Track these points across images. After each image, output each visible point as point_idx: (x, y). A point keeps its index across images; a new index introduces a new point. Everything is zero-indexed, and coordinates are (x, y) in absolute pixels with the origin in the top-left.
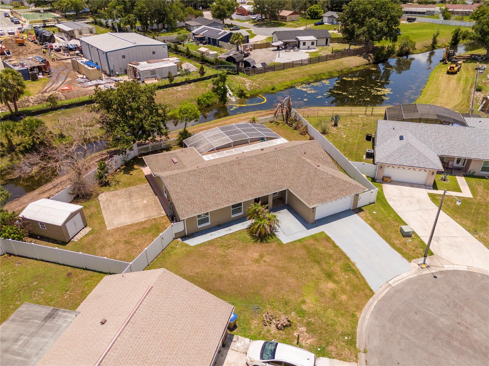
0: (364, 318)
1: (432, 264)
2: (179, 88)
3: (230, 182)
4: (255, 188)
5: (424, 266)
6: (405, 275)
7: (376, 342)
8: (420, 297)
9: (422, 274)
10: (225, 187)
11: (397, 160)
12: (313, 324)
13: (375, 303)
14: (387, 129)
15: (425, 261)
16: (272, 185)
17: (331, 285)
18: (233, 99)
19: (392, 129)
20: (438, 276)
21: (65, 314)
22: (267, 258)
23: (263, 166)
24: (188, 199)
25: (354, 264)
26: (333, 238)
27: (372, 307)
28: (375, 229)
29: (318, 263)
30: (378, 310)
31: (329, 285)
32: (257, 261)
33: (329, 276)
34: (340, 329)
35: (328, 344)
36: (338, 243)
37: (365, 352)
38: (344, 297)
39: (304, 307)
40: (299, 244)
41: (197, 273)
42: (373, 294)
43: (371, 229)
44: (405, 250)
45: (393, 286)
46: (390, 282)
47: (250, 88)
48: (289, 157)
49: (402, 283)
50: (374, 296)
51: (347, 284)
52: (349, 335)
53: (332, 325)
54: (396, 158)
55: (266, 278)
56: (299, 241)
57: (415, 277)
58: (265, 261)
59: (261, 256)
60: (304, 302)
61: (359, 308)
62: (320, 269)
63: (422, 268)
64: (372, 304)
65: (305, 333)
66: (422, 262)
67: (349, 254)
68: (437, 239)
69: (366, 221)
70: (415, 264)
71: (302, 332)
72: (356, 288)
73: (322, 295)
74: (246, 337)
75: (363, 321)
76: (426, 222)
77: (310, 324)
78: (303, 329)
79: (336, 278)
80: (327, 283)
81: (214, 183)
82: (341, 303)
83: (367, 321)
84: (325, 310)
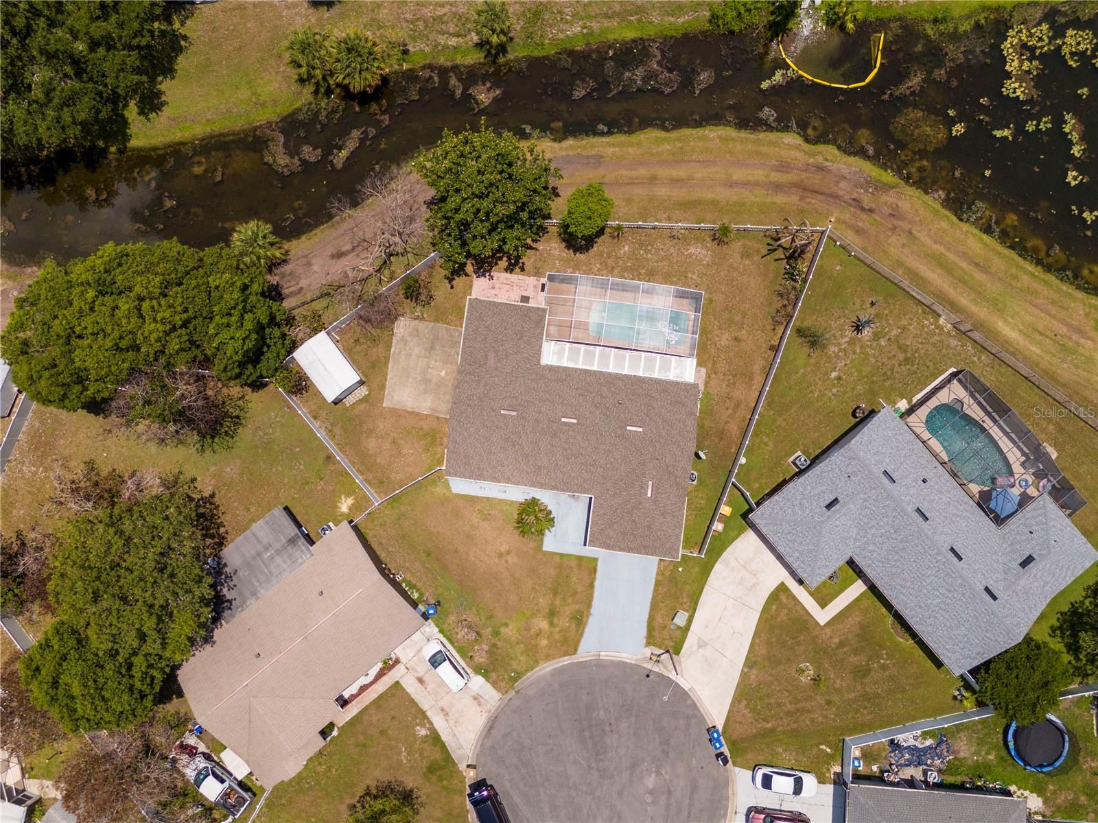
0: (544, 668)
1: (664, 662)
5: (654, 658)
6: (624, 655)
7: (531, 692)
8: (610, 683)
9: (642, 664)
11: (779, 535)
12: (497, 648)
15: (662, 654)
17: (544, 625)
19: (846, 476)
20: (652, 676)
21: (303, 547)
22: (512, 559)
25: (589, 614)
26: (598, 575)
27: (561, 664)
28: (655, 590)
29: (555, 594)
30: (563, 670)
31: (542, 623)
32: (500, 555)
33: (552, 614)
34: (514, 664)
35: (494, 670)
36: (597, 584)
37: (517, 692)
38: (544, 642)
39: (503, 630)
40: (558, 559)
41: (438, 533)
42: (574, 654)
43: (652, 587)
44: (656, 633)
45: (601, 658)
46: (602, 654)
49: (612, 662)
50: (573, 656)
51: (560, 631)
52: (518, 673)
53: (511, 658)
55: (493, 581)
56: (562, 555)
57: (631, 663)
58: (506, 561)
59: (508, 552)
60: (506, 625)
61: (548, 658)
62: (550, 602)
63: (651, 659)
64: (567, 661)
65: (484, 652)
66: (659, 653)
67: (595, 602)
68: (702, 644)
69: (657, 574)
70: (648, 652)
71: (482, 650)
72: (565, 641)
73: (528, 629)
74: (437, 625)
75: (541, 670)
76: (720, 620)
77: (494, 645)
78: (486, 647)
79: (555, 621)
80: (542, 621)
81: (505, 449)
82: (536, 645)
83: (543, 672)
84: (518, 643)
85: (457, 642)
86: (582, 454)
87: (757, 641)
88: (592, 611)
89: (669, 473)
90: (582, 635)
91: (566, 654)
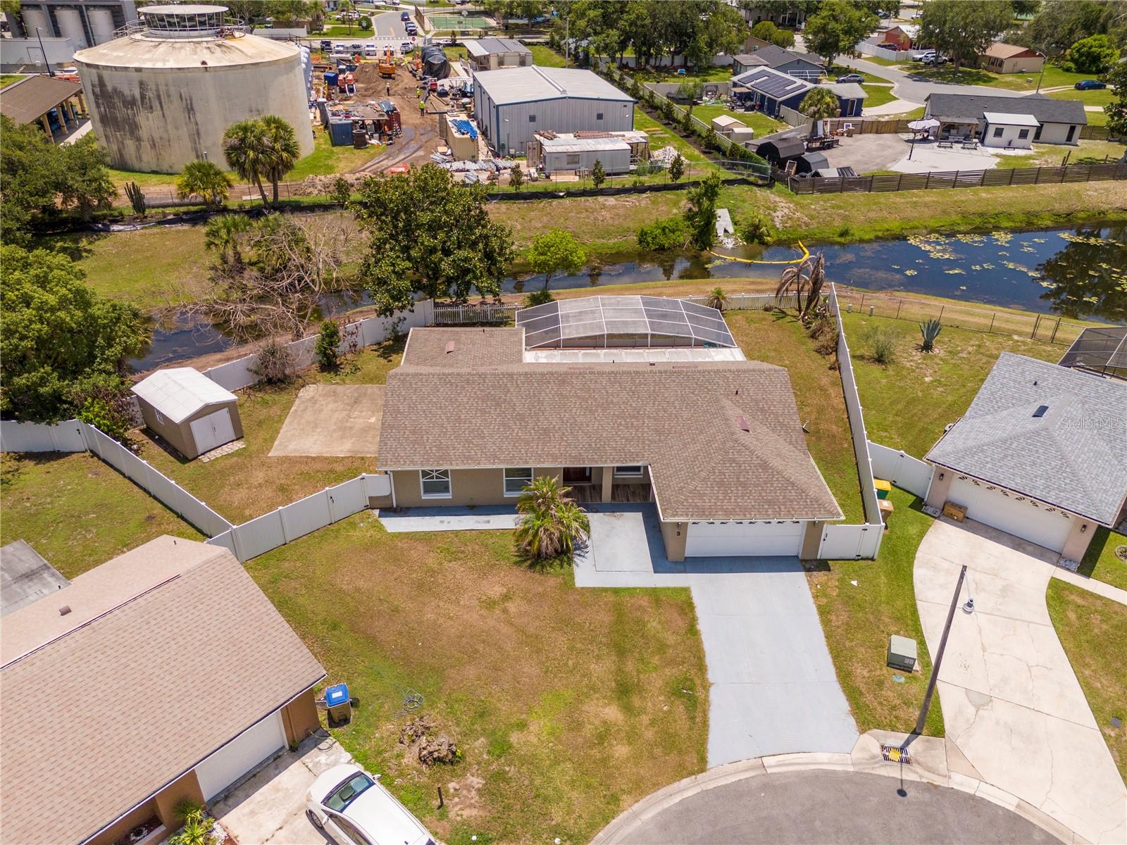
0: (636, 815)
1: (921, 760)
2: (611, 201)
3: (521, 418)
4: (569, 445)
5: (895, 755)
6: (822, 757)
8: (818, 824)
9: (873, 772)
10: (504, 425)
11: (989, 465)
12: (507, 781)
13: (690, 793)
14: (1015, 381)
15: (908, 742)
16: (615, 449)
17: (612, 713)
18: (729, 243)
19: (1030, 385)
20: (911, 793)
23: (615, 400)
24: (414, 432)
25: (706, 686)
26: (699, 612)
27: (677, 799)
28: (825, 622)
29: (621, 653)
30: (685, 812)
31: (606, 710)
32: (490, 604)
33: (624, 691)
34: (557, 814)
35: (504, 836)
36: (702, 626)
38: (621, 751)
39: (515, 738)
40: (611, 598)
41: (358, 590)
42: (702, 770)
43: (816, 618)
44: (868, 698)
45: (769, 771)
46: (768, 761)
47: (783, 222)
48: (693, 393)
49: (800, 773)
50: (700, 776)
51: (653, 723)
52: (570, 837)
53: (546, 799)
54: (988, 460)
55: (480, 647)
56: (616, 591)
57: (847, 772)
58: (505, 611)
59: (506, 597)
60: (522, 726)
61: (640, 788)
62: (614, 668)
63: (886, 758)
64: (687, 789)
65: (474, 793)
66: (899, 744)
67: (711, 659)
68: (982, 702)
69: (815, 597)
70: (871, 742)
71: (469, 788)
72: (668, 741)
73: (576, 726)
74: (349, 749)
75: (628, 821)
76: (984, 649)
77: (500, 776)
78: (477, 782)
79: (636, 701)
80: (606, 705)
81: (484, 412)
82: (605, 761)
83: (637, 823)
84: (557, 762)
85: (401, 775)
86: (612, 402)
87: (1087, 672)
88: (711, 676)
89: (762, 410)
90: (705, 723)
91: (683, 771)
